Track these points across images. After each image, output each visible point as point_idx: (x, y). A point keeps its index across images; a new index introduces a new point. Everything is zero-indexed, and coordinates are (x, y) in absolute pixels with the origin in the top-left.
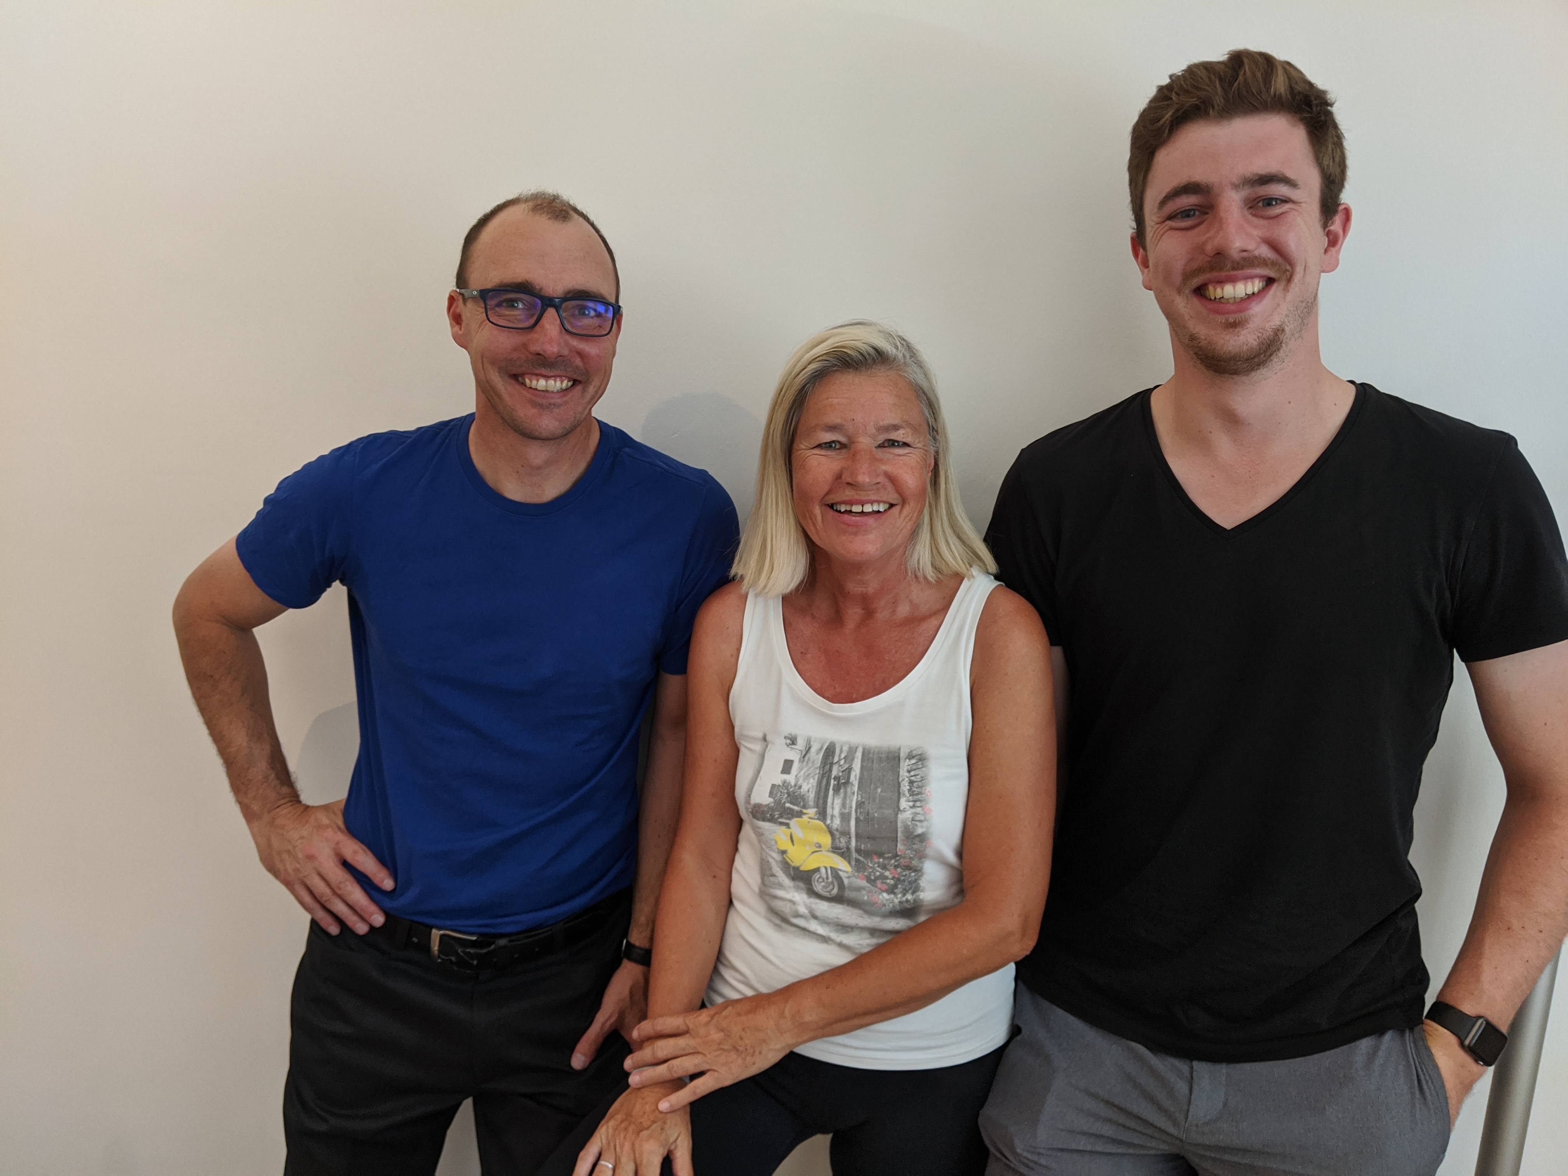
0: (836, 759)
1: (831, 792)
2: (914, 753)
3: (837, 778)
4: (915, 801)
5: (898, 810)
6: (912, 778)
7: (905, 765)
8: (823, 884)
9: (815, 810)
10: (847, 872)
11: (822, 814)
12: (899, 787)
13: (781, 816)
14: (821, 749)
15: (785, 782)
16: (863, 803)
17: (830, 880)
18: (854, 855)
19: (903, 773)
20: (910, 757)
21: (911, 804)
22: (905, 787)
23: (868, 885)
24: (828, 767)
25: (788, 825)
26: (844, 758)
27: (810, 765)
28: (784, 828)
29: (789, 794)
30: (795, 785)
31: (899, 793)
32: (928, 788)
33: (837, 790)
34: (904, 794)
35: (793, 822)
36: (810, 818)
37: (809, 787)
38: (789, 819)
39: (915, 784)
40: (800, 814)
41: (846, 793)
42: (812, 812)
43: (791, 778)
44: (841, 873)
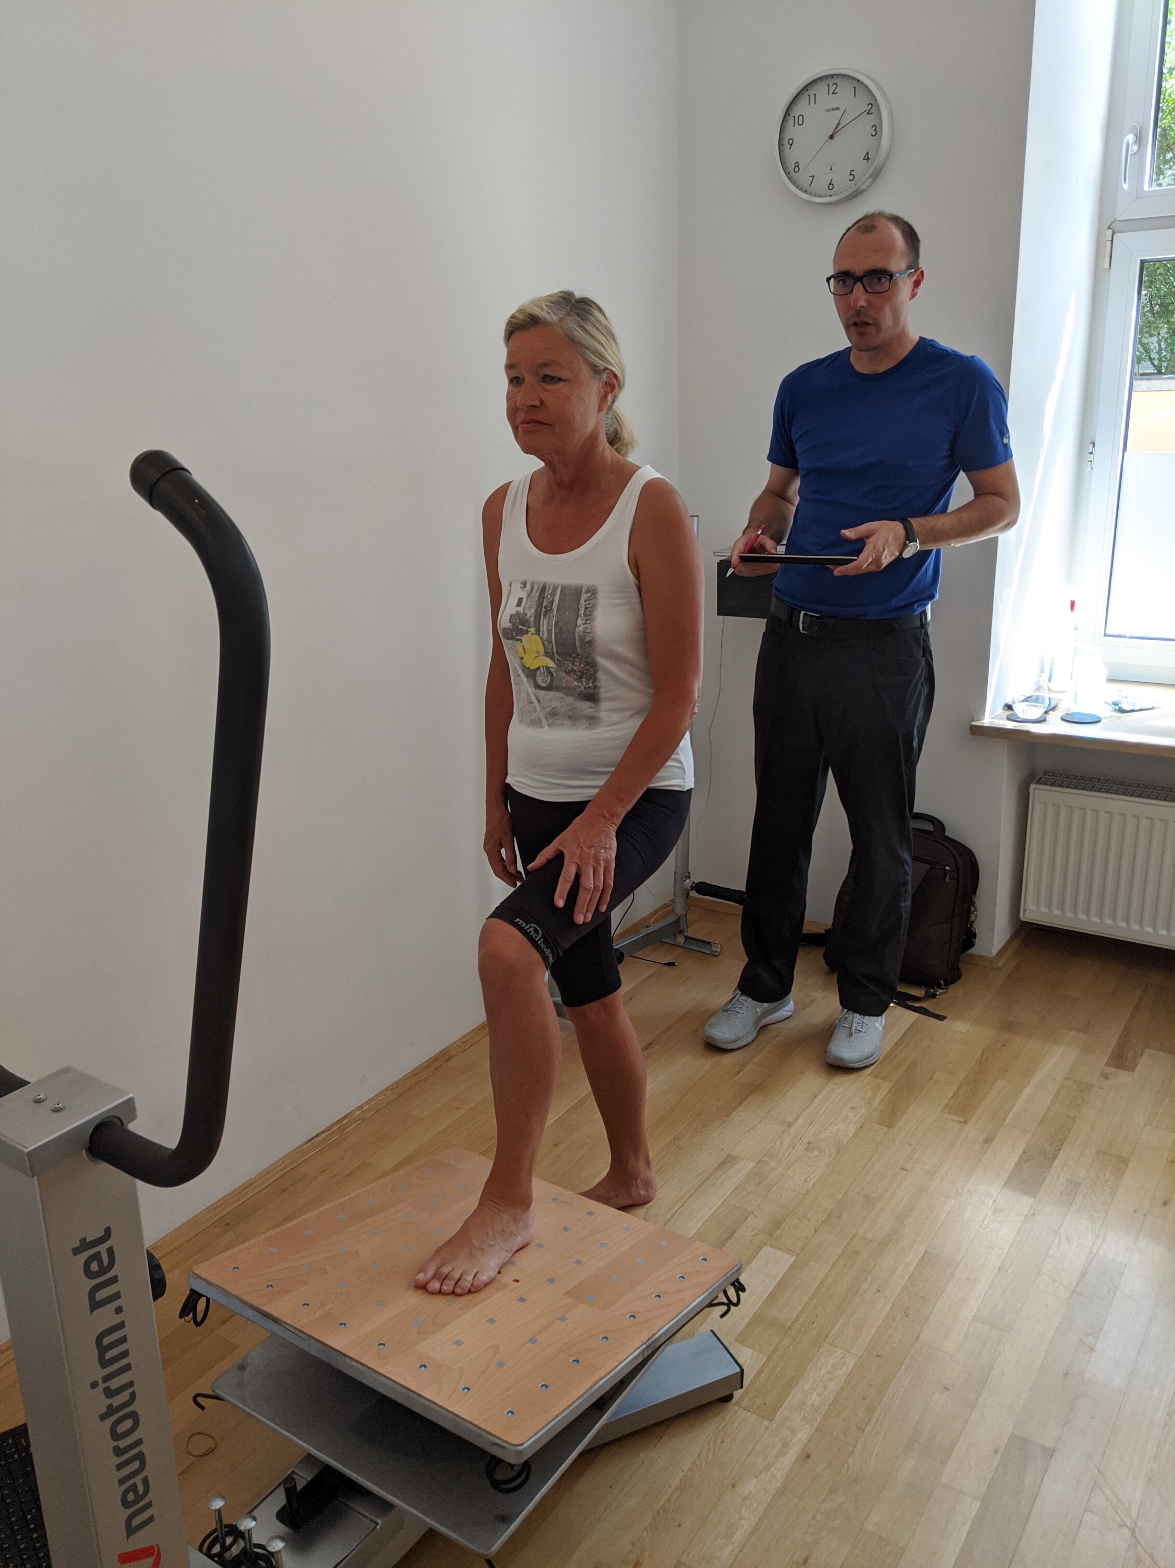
0: (546, 595)
1: (542, 616)
2: (590, 589)
3: (546, 607)
4: (586, 620)
5: (576, 626)
6: (587, 606)
7: (584, 597)
8: (542, 677)
9: (534, 628)
10: (554, 668)
11: (538, 632)
12: (579, 611)
13: (517, 635)
14: (538, 589)
15: (517, 612)
16: (558, 622)
17: (546, 674)
18: (557, 657)
19: (582, 602)
20: (587, 592)
21: (584, 622)
22: (582, 611)
23: (566, 675)
24: (541, 600)
25: (520, 640)
26: (551, 593)
27: (532, 599)
28: (519, 642)
29: (520, 619)
30: (523, 613)
31: (578, 615)
32: (595, 612)
33: (545, 615)
34: (581, 616)
35: (524, 638)
36: (532, 634)
37: (530, 614)
38: (522, 636)
39: (588, 610)
40: (527, 632)
41: (550, 616)
42: (532, 630)
43: (521, 609)
44: (551, 669)
